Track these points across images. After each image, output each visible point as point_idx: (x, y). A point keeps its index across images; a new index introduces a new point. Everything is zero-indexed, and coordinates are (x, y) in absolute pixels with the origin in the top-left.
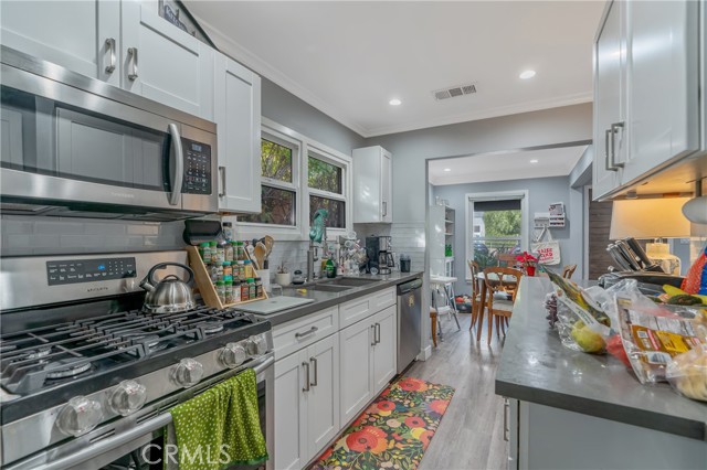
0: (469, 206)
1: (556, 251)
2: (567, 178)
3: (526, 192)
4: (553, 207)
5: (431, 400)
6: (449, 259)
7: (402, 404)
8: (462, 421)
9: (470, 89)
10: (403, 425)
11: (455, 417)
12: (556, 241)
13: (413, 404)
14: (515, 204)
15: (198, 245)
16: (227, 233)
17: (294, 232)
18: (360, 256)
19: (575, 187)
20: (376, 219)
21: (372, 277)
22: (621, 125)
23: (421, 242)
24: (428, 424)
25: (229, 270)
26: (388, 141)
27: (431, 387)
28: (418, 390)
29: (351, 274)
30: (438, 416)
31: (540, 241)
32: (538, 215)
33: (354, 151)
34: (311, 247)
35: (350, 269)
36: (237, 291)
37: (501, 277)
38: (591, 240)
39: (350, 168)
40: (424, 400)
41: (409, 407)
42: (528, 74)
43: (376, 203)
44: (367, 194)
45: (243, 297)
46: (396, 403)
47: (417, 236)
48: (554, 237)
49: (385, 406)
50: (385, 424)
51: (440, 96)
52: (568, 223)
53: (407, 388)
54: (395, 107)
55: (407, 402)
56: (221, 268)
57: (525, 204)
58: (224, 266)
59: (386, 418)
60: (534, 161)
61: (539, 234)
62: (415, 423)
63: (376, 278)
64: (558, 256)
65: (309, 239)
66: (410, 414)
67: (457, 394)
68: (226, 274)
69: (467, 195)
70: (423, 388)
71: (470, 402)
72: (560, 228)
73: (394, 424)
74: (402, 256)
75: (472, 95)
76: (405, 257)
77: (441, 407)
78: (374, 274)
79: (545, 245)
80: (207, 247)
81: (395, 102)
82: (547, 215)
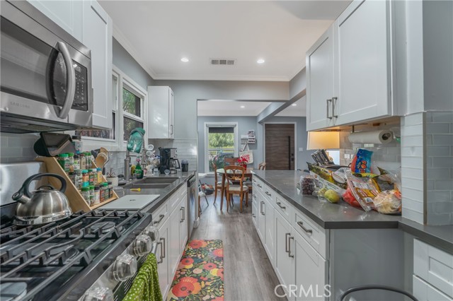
0: (206, 130)
1: (251, 156)
2: (256, 118)
3: (237, 123)
4: (250, 132)
5: (212, 250)
7: (197, 257)
8: (235, 257)
9: (231, 62)
10: (204, 270)
11: (230, 257)
12: (251, 151)
13: (203, 256)
14: (230, 130)
15: (56, 156)
16: (77, 145)
17: (114, 145)
18: (155, 162)
19: (260, 123)
20: (166, 136)
21: (166, 176)
22: (336, 98)
23: (194, 151)
24: (218, 265)
25: (87, 177)
26: (174, 84)
27: (208, 243)
28: (202, 247)
29: (153, 175)
30: (221, 259)
31: (244, 151)
32: (243, 137)
33: (149, 87)
34: (128, 156)
35: (150, 171)
36: (97, 194)
37: (234, 171)
38: (266, 150)
39: (146, 98)
40: (208, 251)
41: (202, 258)
42: (261, 61)
43: (166, 126)
44: (159, 118)
45: (102, 199)
46: (193, 258)
47: (192, 148)
48: (250, 149)
49: (187, 261)
50: (193, 273)
51: (214, 62)
52: (256, 141)
53: (195, 247)
54: (185, 63)
55: (199, 256)
56: (81, 176)
57: (236, 130)
58: (84, 174)
59: (192, 269)
60: (243, 107)
61: (243, 146)
62: (210, 266)
63: (169, 176)
64: (252, 159)
65: (126, 150)
66: (205, 262)
67: (224, 243)
68: (86, 181)
69: (205, 123)
70: (204, 245)
71: (233, 246)
72: (252, 144)
73: (198, 271)
74: (182, 161)
75: (231, 66)
76: (185, 162)
77: (220, 253)
78: (167, 174)
79: (246, 153)
80: (66, 158)
81: (185, 60)
82: (247, 137)
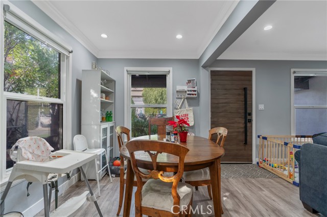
0: (128, 81)
1: (191, 115)
3: (171, 69)
4: (189, 81)
6: (107, 125)
12: (191, 108)
19: (204, 67)
31: (180, 108)
32: (179, 88)
48: (189, 106)
52: (198, 94)
57: (169, 80)
60: (179, 36)
61: (180, 102)
64: (193, 119)
69: (126, 68)
72: (193, 99)
79: (184, 111)
82: (186, 88)
